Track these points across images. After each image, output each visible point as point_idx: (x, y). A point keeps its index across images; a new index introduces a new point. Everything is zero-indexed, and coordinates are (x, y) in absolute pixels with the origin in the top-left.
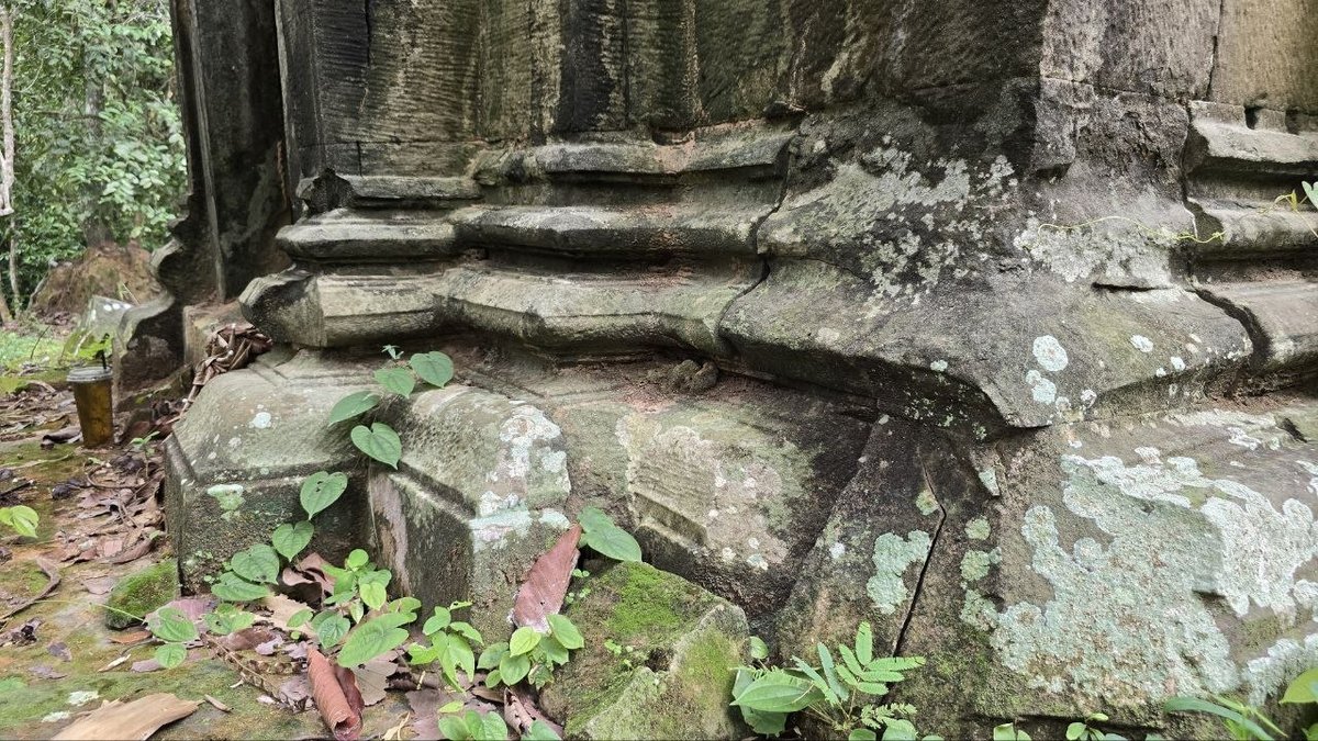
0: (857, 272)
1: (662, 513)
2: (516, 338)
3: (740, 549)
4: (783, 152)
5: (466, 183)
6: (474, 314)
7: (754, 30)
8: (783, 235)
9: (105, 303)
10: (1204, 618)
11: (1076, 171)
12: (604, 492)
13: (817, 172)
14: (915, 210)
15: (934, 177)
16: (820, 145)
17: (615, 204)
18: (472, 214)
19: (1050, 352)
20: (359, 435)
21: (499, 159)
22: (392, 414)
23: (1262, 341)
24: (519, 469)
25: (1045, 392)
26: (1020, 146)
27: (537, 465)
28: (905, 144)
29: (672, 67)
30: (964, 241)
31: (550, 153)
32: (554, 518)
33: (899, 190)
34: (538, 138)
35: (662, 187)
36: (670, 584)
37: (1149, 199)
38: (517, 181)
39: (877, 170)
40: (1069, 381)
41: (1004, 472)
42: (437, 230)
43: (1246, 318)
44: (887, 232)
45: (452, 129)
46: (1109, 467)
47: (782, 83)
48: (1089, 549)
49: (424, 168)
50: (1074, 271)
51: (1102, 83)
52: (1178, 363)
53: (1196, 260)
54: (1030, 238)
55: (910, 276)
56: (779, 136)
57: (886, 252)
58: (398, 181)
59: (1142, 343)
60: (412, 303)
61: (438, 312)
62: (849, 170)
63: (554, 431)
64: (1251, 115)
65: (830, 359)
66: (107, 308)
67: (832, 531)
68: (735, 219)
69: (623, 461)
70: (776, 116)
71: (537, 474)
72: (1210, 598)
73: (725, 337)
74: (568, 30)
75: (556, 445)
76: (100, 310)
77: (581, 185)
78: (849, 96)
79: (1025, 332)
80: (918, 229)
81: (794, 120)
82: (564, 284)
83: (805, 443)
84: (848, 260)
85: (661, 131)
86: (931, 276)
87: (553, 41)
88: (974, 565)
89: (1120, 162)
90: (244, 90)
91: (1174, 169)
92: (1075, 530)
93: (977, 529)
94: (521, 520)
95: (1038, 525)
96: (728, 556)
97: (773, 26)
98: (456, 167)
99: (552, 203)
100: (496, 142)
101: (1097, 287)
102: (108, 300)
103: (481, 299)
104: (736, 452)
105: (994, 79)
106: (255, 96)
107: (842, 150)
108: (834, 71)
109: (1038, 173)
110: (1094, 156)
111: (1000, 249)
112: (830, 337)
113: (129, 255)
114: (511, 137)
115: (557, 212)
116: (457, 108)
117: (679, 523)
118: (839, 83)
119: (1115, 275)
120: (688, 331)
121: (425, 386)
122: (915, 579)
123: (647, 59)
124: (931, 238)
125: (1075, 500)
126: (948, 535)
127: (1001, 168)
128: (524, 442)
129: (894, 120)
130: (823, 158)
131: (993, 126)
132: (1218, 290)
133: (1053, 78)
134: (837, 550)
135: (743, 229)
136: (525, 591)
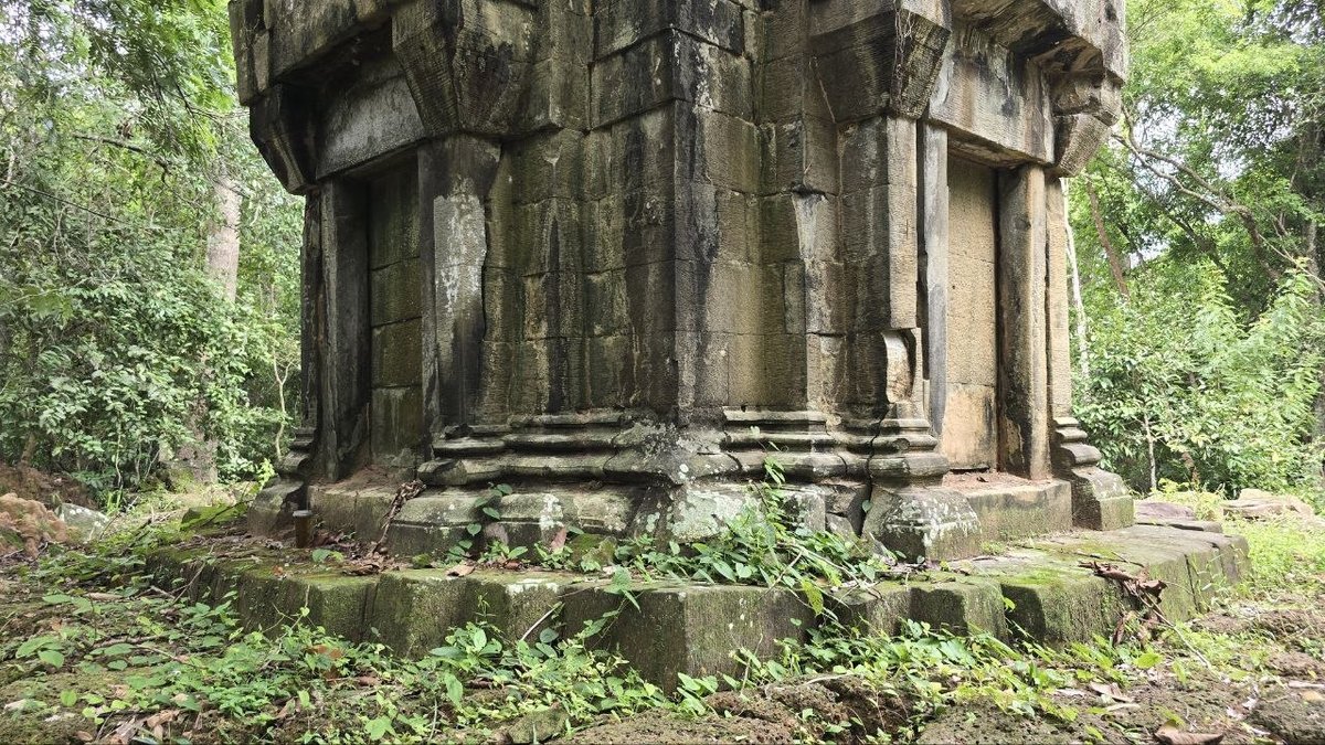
0: (641, 451)
1: (590, 521)
2: (539, 476)
3: (613, 526)
4: (619, 419)
5: (508, 426)
6: (520, 470)
7: (610, 383)
8: (621, 442)
9: (70, 508)
10: (713, 520)
11: (691, 425)
12: (571, 519)
13: (629, 425)
14: (654, 435)
15: (658, 427)
16: (630, 417)
17: (566, 434)
18: (512, 438)
19: (684, 468)
20: (485, 510)
21: (523, 418)
22: (494, 503)
23: (741, 466)
24: (550, 509)
25: (683, 477)
26: (676, 421)
27: (554, 509)
28: (651, 418)
29: (583, 392)
30: (666, 444)
31: (545, 418)
32: (560, 524)
33: (650, 430)
34: (539, 413)
35: (581, 427)
36: (595, 537)
37: (713, 431)
38: (530, 426)
39: (646, 425)
40: (689, 474)
41: (675, 495)
42: (497, 444)
43: (737, 460)
44: (648, 441)
45: (503, 408)
46: (697, 493)
47: (619, 398)
48: (691, 509)
49: (494, 422)
50: (692, 450)
51: (695, 405)
52: (717, 471)
53: (727, 446)
54: (680, 442)
55: (654, 452)
56: (618, 414)
57: (648, 446)
58: (486, 427)
59: (708, 466)
60: (492, 469)
61: (502, 472)
62: (638, 424)
63: (558, 500)
64: (743, 408)
65: (635, 473)
66: (73, 512)
67: (637, 517)
68: (607, 438)
69: (576, 510)
70: (617, 408)
71: (554, 512)
72: (714, 516)
73: (606, 471)
74: (552, 382)
75: (559, 504)
76: (67, 514)
77: (557, 428)
78: (636, 405)
79: (678, 463)
80: (655, 440)
81: (622, 410)
82: (554, 458)
83: (629, 498)
84: (639, 448)
85: (579, 410)
86: (658, 451)
87: (546, 384)
88: (669, 517)
89: (704, 422)
90: (355, 380)
91: (720, 424)
92: (689, 506)
93: (670, 509)
94: (552, 523)
95: (682, 506)
96: (610, 528)
97: (615, 383)
98: (504, 421)
99: (546, 434)
100: (519, 412)
101: (699, 454)
102: (73, 506)
103: (523, 464)
104: (611, 501)
105: (670, 405)
106: (359, 382)
107: (636, 419)
108: (633, 398)
109: (681, 427)
110: (696, 422)
111: (673, 445)
112: (635, 468)
113: (20, 473)
114: (528, 411)
115: (550, 437)
116: (504, 402)
117: (596, 522)
118: (634, 401)
119: (705, 451)
120: (594, 470)
121: (504, 494)
122: (656, 523)
123: (576, 389)
124: (658, 442)
125: (689, 500)
126: (663, 512)
127: (672, 426)
128: (550, 503)
129: (648, 412)
130: (631, 421)
131: (670, 416)
132: (732, 454)
133: (682, 405)
134: (639, 521)
135: (609, 441)
136: (553, 543)
